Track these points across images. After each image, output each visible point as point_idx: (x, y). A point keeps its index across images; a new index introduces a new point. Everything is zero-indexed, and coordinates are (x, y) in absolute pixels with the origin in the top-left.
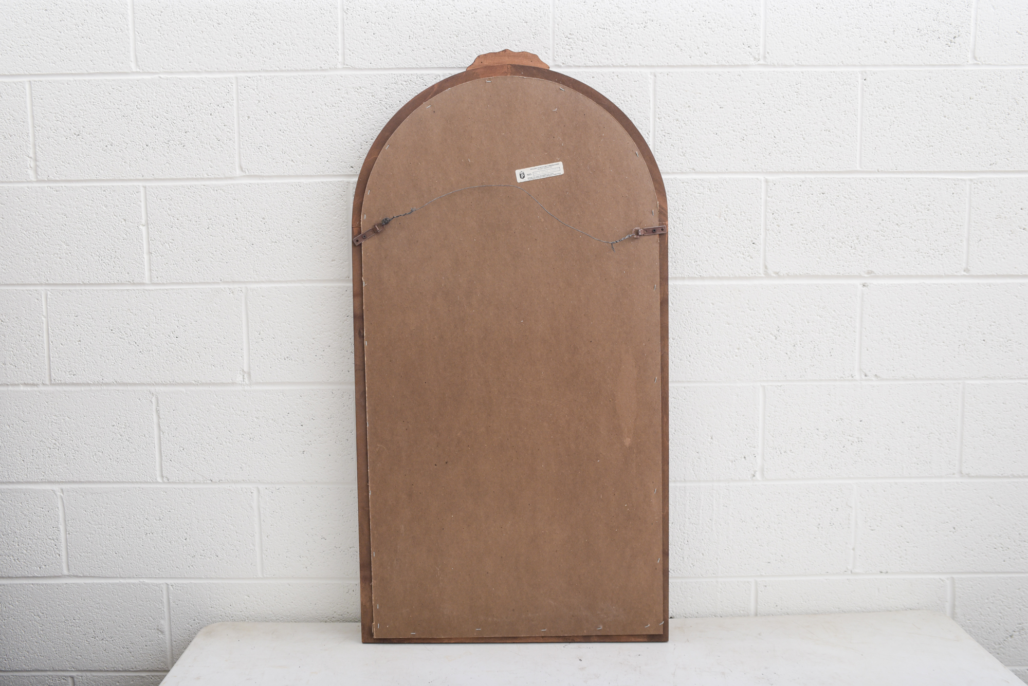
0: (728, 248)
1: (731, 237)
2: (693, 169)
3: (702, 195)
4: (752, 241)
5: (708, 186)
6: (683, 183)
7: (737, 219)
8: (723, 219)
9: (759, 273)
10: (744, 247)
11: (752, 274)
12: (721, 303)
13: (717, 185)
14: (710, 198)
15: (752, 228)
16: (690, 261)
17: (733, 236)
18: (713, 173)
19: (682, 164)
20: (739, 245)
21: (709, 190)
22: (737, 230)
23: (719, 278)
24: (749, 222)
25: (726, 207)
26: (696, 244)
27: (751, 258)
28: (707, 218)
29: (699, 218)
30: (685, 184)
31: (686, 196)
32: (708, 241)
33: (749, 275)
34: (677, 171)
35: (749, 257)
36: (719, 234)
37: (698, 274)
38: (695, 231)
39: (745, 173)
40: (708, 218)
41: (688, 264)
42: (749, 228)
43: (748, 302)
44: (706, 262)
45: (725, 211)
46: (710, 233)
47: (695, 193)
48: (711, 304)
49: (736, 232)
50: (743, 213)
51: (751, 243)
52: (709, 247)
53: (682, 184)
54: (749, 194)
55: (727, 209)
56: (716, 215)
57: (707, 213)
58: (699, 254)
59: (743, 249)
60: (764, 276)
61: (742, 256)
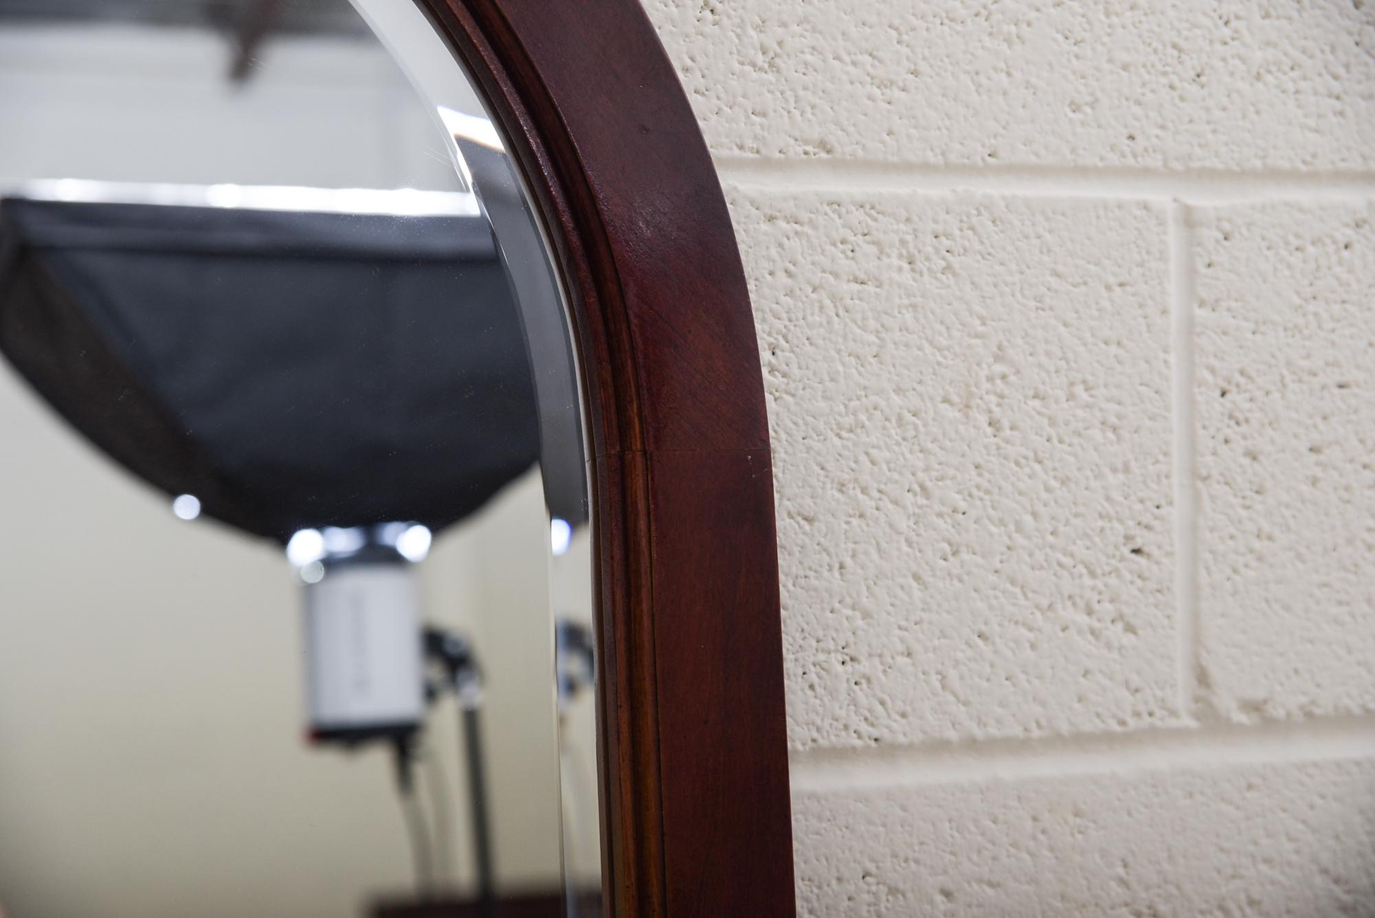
0: (1013, 582)
1: (1028, 519)
2: (823, 145)
3: (870, 288)
4: (1128, 538)
5: (903, 242)
6: (771, 219)
7: (1052, 422)
8: (983, 419)
9: (1173, 713)
10: (1093, 574)
11: (1137, 714)
12: (991, 884)
13: (948, 236)
14: (914, 307)
15: (1127, 469)
16: (822, 657)
17: (1034, 515)
18: (926, 168)
19: (764, 115)
20: (1067, 561)
21: (906, 266)
22: (1054, 484)
23: (973, 746)
24: (1110, 435)
25: (997, 359)
26: (849, 562)
27: (1130, 629)
28: (900, 419)
29: (863, 417)
30: (782, 224)
31: (790, 293)
32: (909, 543)
33: (1122, 723)
34: (736, 152)
35: (1119, 626)
36: (963, 505)
37: (864, 728)
38: (841, 487)
39: (1083, 172)
40: (908, 417)
41: (813, 677)
42: (1114, 470)
43: (1121, 871)
44: (902, 660)
45: (990, 379)
46: (921, 501)
47: (836, 275)
48: (939, 898)
49: (1048, 490)
50: (1079, 390)
51: (1126, 551)
52: (916, 577)
53: (765, 227)
54: (1108, 288)
55: (999, 368)
56: (946, 400)
57: (899, 390)
58: (866, 615)
59: (1087, 581)
60: (1189, 722)
61: (1083, 619)
